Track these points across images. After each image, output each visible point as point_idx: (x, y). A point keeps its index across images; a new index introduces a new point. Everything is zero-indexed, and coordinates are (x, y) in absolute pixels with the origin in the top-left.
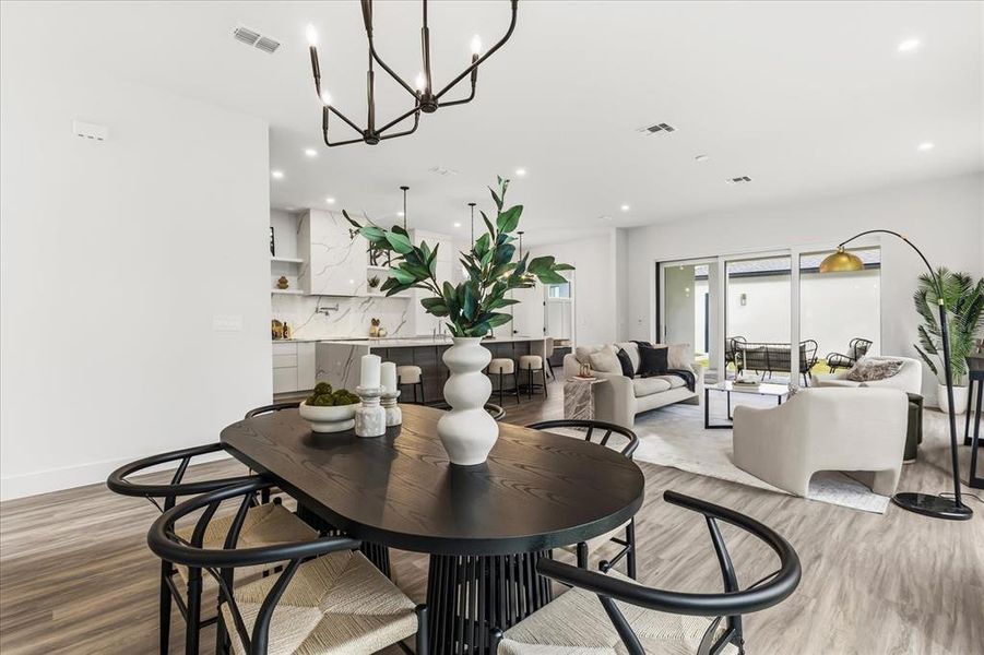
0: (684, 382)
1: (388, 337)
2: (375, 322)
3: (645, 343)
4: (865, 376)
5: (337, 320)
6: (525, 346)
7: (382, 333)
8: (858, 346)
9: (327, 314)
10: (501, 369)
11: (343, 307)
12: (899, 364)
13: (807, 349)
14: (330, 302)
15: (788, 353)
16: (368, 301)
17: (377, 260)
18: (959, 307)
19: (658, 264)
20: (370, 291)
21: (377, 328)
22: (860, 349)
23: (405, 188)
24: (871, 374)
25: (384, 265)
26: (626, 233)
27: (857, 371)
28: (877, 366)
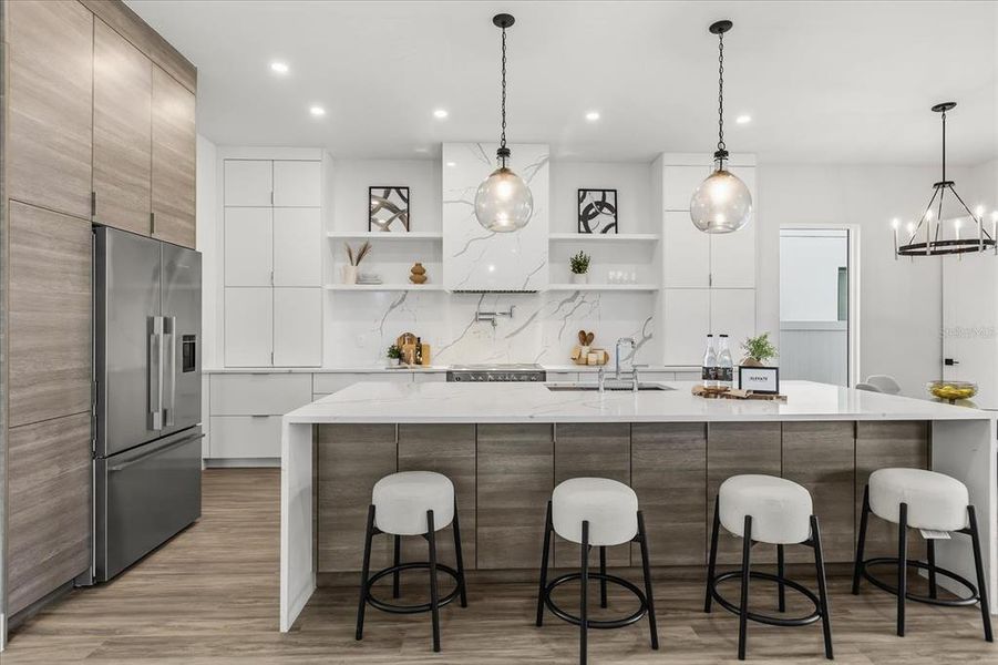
2: (586, 338)
5: (513, 334)
7: (593, 358)
9: (494, 323)
16: (572, 300)
17: (591, 223)
21: (586, 349)
23: (504, 21)
25: (605, 231)
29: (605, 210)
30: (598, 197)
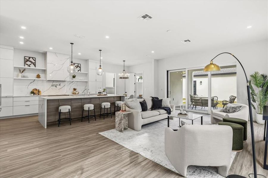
0: (166, 112)
1: (79, 94)
2: (75, 89)
3: (156, 98)
4: (229, 111)
5: (60, 89)
6: (119, 98)
7: (76, 93)
8: (232, 98)
9: (56, 86)
10: (105, 106)
11: (62, 84)
12: (240, 107)
13: (214, 99)
14: (55, 83)
15: (207, 100)
16: (72, 83)
18: (263, 86)
19: (168, 71)
20: (72, 79)
21: (75, 91)
22: (232, 99)
24: (231, 110)
25: (78, 71)
26: (157, 61)
27: (226, 109)
28: (233, 107)
29: (78, 67)
30: (77, 65)
